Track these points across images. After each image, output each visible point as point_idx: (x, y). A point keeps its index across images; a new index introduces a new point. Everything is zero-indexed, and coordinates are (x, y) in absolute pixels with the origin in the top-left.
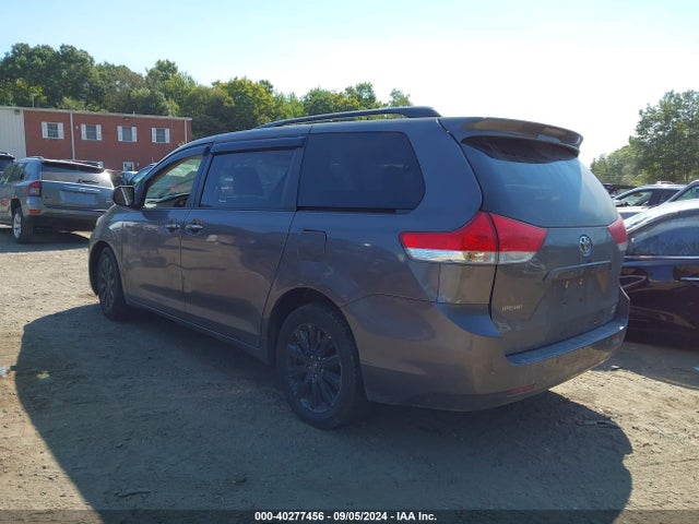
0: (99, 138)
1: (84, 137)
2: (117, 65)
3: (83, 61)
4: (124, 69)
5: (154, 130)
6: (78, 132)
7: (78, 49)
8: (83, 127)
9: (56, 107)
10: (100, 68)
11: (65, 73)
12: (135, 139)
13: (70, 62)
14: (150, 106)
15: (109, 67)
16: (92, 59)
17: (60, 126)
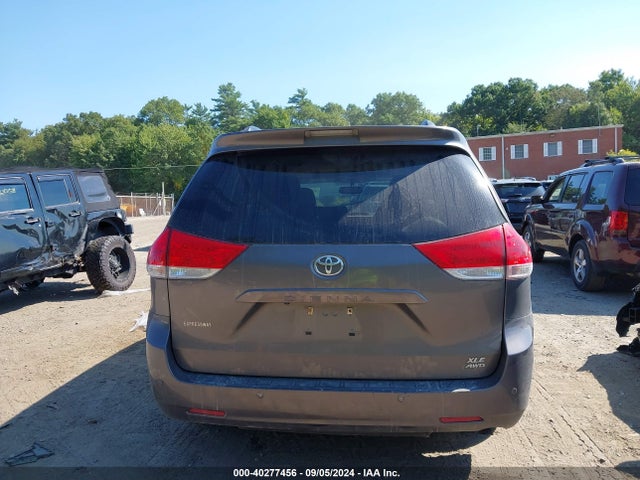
0: (526, 156)
1: (513, 157)
2: (560, 85)
3: (527, 89)
4: (567, 88)
5: (580, 142)
6: (508, 153)
7: (524, 79)
8: (513, 147)
9: (502, 132)
10: (545, 91)
11: (512, 102)
12: (560, 153)
13: (517, 92)
14: (588, 118)
15: (552, 89)
16: (536, 85)
17: (494, 149)
